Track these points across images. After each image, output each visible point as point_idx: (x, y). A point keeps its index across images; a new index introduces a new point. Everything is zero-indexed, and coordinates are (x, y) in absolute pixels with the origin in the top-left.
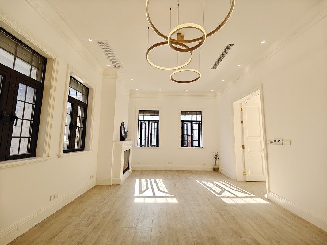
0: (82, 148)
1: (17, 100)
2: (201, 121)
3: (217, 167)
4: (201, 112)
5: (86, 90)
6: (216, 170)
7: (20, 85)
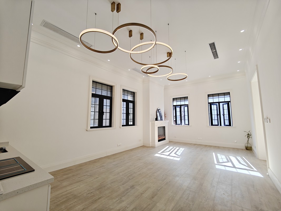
0: (134, 124)
1: (103, 105)
2: (230, 102)
3: (249, 145)
4: (229, 93)
5: (133, 94)
6: (248, 149)
7: (104, 99)
